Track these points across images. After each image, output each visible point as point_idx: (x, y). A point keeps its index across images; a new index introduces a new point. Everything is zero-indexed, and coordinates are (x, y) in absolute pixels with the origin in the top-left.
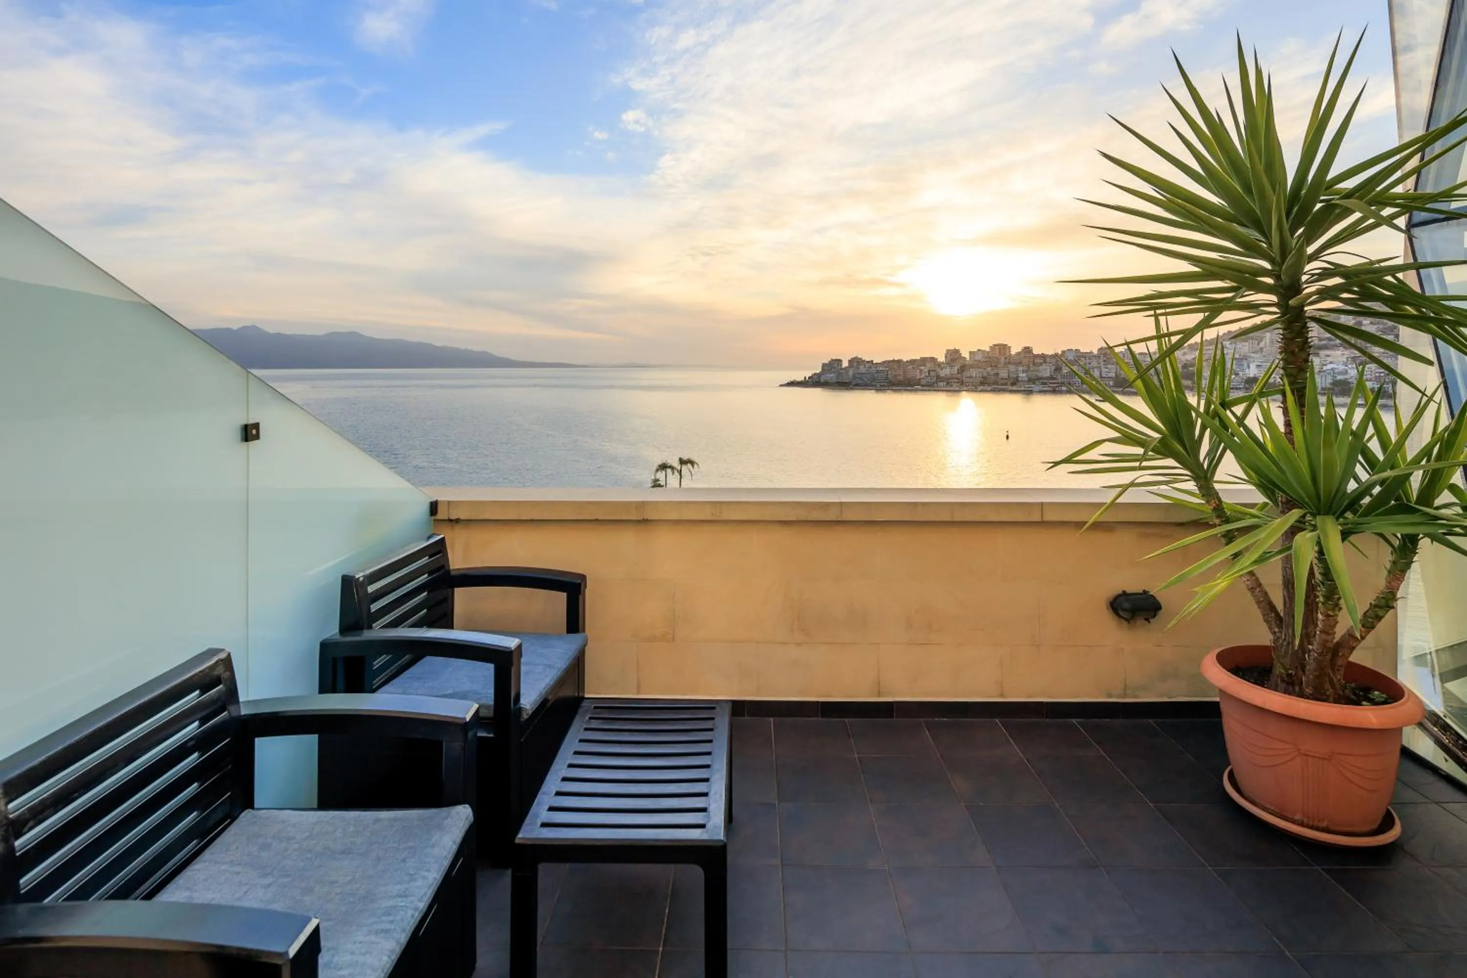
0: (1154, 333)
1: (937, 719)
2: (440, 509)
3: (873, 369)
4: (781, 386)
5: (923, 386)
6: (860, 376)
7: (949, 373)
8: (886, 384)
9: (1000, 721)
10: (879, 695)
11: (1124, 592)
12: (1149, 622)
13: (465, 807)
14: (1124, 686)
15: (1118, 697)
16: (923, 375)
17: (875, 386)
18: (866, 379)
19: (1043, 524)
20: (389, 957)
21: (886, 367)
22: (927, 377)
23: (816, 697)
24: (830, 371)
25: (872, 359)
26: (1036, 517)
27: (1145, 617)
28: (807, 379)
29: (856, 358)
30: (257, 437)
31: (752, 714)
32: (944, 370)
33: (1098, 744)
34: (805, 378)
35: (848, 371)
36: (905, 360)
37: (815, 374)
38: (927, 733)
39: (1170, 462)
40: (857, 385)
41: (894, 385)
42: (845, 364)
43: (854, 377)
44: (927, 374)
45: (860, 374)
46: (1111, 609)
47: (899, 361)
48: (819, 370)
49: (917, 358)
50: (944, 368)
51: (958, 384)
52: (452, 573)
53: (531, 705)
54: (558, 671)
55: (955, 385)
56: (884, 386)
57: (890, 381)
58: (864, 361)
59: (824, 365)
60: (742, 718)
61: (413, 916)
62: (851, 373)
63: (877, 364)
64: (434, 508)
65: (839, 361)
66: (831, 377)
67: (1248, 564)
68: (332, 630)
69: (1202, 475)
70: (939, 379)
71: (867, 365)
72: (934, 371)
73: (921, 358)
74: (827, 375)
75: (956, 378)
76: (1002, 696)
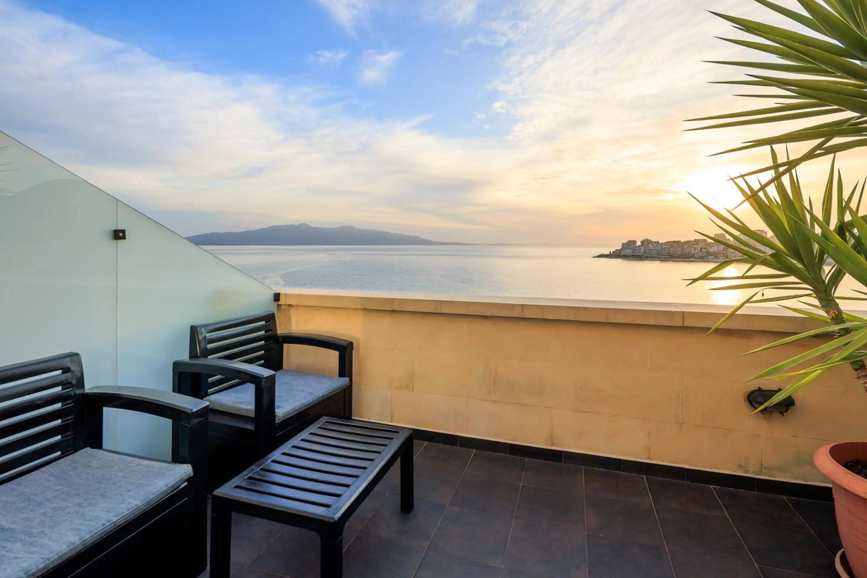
0: (771, 164)
1: (595, 468)
2: (282, 298)
3: (659, 248)
4: (594, 257)
5: (696, 258)
6: (649, 251)
7: (717, 250)
8: (668, 257)
9: (646, 477)
10: (552, 445)
11: (760, 388)
12: (783, 415)
13: (188, 466)
14: (760, 465)
15: (754, 473)
16: (697, 251)
17: (660, 258)
18: (653, 254)
19: (684, 328)
20: (68, 546)
21: (668, 246)
22: (700, 252)
23: (506, 439)
24: (627, 248)
25: (658, 240)
26: (679, 323)
27: (780, 411)
28: (612, 253)
29: (647, 240)
30: (124, 237)
31: (461, 445)
32: (712, 248)
33: (726, 508)
34: (610, 252)
35: (640, 249)
36: (682, 241)
37: (617, 250)
38: (584, 477)
39: (792, 279)
40: (647, 257)
41: (674, 257)
42: (639, 243)
43: (645, 252)
44: (699, 251)
45: (649, 250)
46: (747, 402)
47: (678, 242)
48: (619, 248)
49: (692, 240)
50: (712, 246)
51: (724, 257)
52: (278, 335)
53: (282, 414)
54: (315, 398)
55: (721, 258)
56: (667, 258)
57: (671, 255)
58: (652, 242)
59: (623, 244)
60: (455, 447)
61: (103, 525)
62: (643, 249)
63: (661, 243)
64: (277, 297)
65: (634, 242)
66: (628, 252)
67: (837, 360)
68: (184, 356)
69: (822, 288)
70: (709, 254)
71: (655, 244)
72: (705, 248)
73: (695, 240)
74: (626, 251)
75: (721, 253)
76: (649, 458)
